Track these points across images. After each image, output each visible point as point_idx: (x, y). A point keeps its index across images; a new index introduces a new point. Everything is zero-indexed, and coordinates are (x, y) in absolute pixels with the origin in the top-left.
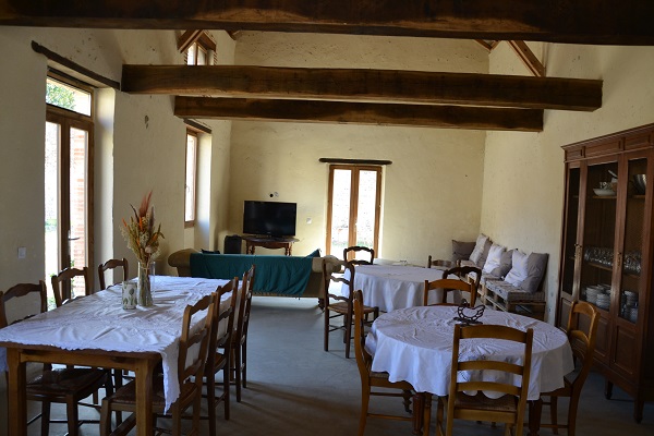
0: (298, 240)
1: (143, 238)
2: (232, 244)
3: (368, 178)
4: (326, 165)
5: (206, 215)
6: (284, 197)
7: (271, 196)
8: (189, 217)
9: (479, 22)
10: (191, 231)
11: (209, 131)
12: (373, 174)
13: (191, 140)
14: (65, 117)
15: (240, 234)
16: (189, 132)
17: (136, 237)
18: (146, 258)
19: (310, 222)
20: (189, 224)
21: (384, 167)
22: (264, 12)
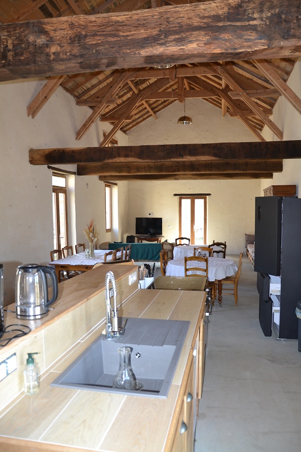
0: (164, 237)
1: (91, 235)
2: (130, 239)
3: (199, 203)
4: (177, 197)
5: (116, 226)
6: (156, 215)
7: (150, 214)
8: (108, 227)
9: (198, 157)
10: (109, 234)
11: (116, 184)
12: (202, 201)
13: (107, 189)
14: (57, 189)
15: (134, 234)
16: (106, 186)
17: (89, 235)
18: (92, 241)
19: (170, 227)
20: (108, 231)
21: (207, 196)
22: (127, 158)
